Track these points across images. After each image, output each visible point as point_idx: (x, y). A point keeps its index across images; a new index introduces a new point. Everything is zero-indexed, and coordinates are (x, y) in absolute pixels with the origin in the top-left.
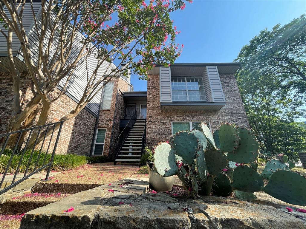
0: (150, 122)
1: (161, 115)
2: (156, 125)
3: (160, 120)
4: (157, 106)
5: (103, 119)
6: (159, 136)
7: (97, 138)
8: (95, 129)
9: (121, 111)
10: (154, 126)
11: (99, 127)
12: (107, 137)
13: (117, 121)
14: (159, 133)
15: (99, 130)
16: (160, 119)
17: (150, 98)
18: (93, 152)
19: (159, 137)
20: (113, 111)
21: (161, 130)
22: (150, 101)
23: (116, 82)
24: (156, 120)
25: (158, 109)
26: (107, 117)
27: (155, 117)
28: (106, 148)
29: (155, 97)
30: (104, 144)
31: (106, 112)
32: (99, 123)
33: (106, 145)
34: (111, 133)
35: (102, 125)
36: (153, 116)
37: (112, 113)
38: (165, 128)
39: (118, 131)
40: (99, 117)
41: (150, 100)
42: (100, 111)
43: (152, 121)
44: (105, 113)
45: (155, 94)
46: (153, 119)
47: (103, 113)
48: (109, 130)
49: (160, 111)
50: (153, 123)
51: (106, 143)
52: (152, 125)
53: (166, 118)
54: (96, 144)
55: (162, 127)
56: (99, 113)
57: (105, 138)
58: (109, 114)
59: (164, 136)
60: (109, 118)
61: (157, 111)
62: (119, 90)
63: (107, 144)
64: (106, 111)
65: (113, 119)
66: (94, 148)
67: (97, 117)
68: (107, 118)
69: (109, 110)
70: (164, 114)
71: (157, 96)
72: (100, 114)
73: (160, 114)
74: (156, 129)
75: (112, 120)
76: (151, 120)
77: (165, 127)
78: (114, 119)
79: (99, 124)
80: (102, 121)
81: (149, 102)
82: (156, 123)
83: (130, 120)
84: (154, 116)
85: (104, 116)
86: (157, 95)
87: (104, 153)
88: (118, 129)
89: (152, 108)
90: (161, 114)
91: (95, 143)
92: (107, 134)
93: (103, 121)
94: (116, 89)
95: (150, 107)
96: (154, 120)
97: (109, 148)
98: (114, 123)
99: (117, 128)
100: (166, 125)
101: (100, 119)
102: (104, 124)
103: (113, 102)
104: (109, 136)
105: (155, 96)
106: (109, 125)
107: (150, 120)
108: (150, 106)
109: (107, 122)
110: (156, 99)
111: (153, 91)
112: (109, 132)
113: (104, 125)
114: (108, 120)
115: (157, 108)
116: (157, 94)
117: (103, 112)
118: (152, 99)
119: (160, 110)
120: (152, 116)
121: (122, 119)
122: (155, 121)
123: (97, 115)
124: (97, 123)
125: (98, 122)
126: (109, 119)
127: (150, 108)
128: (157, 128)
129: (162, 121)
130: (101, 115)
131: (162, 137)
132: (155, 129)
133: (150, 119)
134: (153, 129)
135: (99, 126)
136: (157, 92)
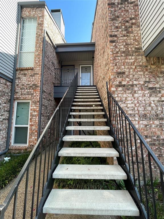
0: (120, 89)
1: (147, 70)
2: (136, 95)
3: (145, 82)
4: (136, 48)
5: (23, 85)
6: (145, 122)
7: (17, 117)
8: (11, 101)
9: (54, 74)
10: (129, 99)
11: (17, 99)
12: (32, 115)
13: (49, 88)
14: (145, 116)
15: (18, 103)
16: (144, 79)
17: (117, 27)
18: (12, 140)
19: (146, 126)
20: (38, 69)
21: (150, 108)
22: (116, 36)
23: (40, 17)
24: (135, 82)
25: (138, 55)
26: (29, 81)
27: (131, 76)
28: (32, 133)
29: (127, 24)
30: (28, 126)
31: (26, 72)
32: (17, 91)
33: (31, 129)
34: (38, 109)
35: (22, 94)
36: (127, 73)
37: (37, 74)
38: (158, 101)
39: (53, 103)
40: (17, 81)
41: (116, 33)
42: (16, 70)
43: (124, 86)
44: (25, 75)
45: (127, 19)
46: (127, 79)
47: (22, 74)
48: (35, 103)
49: (142, 60)
50: (128, 90)
51: (31, 125)
52: (125, 96)
53: (159, 77)
54: (16, 127)
55: (152, 99)
56: (14, 74)
57: (30, 117)
58: (31, 76)
59: (157, 122)
60: (33, 83)
61: (136, 59)
62: (47, 33)
63: (34, 127)
64: (27, 69)
65: (39, 85)
66: (13, 133)
67: (12, 81)
68: (29, 83)
69: (32, 69)
70: (153, 67)
71: (132, 24)
72: (18, 76)
73: (144, 68)
74: (137, 105)
75: (38, 87)
76: (123, 83)
77: (157, 99)
78: (42, 84)
79: (17, 93)
80: (21, 89)
81: (115, 39)
82: (136, 89)
83: (68, 86)
84: (129, 72)
85: (24, 80)
86: (134, 21)
87: (30, 142)
88: (52, 101)
89: (124, 52)
90: (147, 66)
91: (14, 125)
92: (31, 110)
93: (23, 89)
94: (41, 30)
95: (117, 50)
96: (131, 83)
97: (36, 133)
98: (43, 92)
99: (50, 99)
100: (160, 95)
101: (18, 85)
102: (25, 92)
103: (38, 55)
104: (36, 113)
105: (127, 22)
106: (33, 94)
107: (120, 82)
108: (116, 47)
109: (29, 89)
110: (130, 30)
111: (122, 11)
112: (35, 107)
113: (25, 95)
114: (31, 87)
115: (136, 52)
116: (134, 18)
117: (22, 72)
118: (120, 30)
119: (144, 57)
120: (124, 73)
121: (56, 85)
122: (132, 85)
123: (12, 78)
124: (13, 91)
125: (15, 91)
126: (34, 85)
127: (117, 53)
128: (138, 102)
129: (151, 86)
130: (19, 78)
131: (153, 126)
132: (133, 105)
133: (119, 79)
134: (129, 106)
135: (18, 96)
136: (131, 11)
